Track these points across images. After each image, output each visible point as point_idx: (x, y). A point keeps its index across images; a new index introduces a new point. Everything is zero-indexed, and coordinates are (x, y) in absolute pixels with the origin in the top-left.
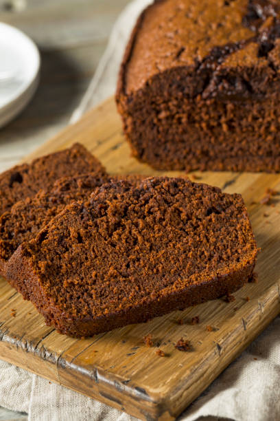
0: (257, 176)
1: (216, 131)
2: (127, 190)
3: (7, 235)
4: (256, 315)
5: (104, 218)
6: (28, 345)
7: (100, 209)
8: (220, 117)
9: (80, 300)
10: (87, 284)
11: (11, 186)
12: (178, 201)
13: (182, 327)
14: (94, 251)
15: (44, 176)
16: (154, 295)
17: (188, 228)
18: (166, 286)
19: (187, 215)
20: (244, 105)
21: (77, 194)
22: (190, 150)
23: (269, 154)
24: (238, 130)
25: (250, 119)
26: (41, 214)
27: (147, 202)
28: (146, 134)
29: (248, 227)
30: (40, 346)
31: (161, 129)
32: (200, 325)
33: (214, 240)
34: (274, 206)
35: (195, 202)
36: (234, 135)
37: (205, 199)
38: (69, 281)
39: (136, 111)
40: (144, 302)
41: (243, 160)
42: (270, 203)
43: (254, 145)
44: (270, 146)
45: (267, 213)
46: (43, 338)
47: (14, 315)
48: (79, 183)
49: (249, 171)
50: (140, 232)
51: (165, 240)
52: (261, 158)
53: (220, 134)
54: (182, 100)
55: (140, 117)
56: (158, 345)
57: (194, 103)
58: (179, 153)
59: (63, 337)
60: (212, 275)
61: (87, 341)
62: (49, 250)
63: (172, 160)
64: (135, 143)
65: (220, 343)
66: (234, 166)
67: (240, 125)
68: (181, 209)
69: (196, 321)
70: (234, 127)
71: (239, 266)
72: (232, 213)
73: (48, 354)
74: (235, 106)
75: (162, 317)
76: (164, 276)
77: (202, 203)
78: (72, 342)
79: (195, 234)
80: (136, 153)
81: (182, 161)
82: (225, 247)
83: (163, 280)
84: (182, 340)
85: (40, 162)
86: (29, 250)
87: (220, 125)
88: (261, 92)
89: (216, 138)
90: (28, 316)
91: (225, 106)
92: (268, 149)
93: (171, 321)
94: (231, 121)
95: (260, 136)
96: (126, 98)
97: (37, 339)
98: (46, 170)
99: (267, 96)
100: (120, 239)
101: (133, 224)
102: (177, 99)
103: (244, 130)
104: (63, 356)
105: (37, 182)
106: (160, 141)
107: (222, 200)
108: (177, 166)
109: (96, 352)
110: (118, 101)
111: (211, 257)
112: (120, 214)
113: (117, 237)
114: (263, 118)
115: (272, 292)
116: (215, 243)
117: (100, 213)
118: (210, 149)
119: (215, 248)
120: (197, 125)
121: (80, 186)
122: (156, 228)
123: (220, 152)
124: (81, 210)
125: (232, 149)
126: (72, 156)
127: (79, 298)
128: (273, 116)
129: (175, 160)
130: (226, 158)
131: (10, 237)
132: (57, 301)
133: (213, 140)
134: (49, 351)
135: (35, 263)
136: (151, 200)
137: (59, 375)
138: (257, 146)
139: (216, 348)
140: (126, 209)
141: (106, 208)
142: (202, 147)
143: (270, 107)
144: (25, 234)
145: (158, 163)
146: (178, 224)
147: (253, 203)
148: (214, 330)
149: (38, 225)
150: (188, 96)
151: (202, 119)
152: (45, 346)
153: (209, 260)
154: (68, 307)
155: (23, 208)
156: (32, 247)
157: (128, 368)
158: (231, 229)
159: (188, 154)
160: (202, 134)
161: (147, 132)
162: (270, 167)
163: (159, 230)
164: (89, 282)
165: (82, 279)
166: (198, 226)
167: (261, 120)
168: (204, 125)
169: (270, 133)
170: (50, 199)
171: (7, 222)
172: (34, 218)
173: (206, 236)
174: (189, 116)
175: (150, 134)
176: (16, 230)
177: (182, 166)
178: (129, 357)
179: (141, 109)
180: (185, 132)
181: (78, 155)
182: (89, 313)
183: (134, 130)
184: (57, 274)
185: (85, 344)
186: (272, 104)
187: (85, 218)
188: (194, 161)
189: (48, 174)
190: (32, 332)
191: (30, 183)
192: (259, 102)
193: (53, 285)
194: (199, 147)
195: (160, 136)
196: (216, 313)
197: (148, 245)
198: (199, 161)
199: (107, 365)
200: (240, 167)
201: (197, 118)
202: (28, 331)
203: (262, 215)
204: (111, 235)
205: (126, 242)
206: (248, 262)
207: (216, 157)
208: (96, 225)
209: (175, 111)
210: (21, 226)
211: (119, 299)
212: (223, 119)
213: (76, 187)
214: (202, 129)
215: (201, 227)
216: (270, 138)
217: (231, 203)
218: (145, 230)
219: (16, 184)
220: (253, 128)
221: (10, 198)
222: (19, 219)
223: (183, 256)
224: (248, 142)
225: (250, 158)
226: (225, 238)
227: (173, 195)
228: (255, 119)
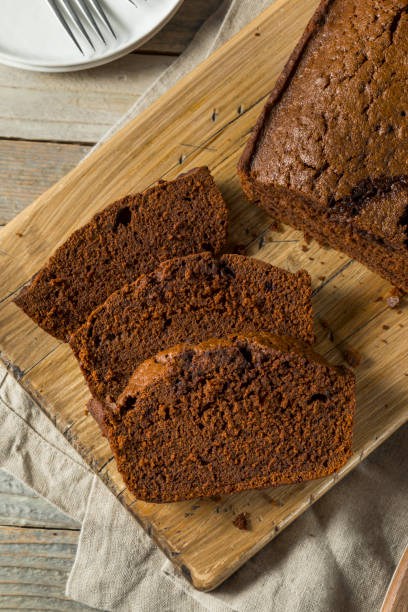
2: (232, 360)
9: (153, 481)
10: (164, 465)
12: (283, 383)
14: (179, 431)
15: (155, 219)
17: (285, 417)
19: (288, 402)
27: (249, 382)
29: (349, 423)
30: (104, 471)
33: (309, 434)
38: (146, 460)
46: (110, 460)
50: (232, 416)
51: (255, 428)
60: (293, 478)
68: (284, 394)
72: (339, 401)
73: (110, 484)
76: (244, 467)
77: (309, 388)
79: (290, 424)
82: (318, 444)
83: (242, 473)
85: (155, 195)
98: (160, 208)
100: (208, 422)
101: (228, 405)
104: (124, 494)
107: (332, 385)
113: (206, 418)
116: (309, 438)
117: (197, 386)
119: (306, 444)
122: (250, 415)
124: (177, 382)
126: (194, 188)
127: (152, 479)
131: (97, 344)
132: (129, 479)
134: (112, 480)
135: (115, 435)
136: (254, 381)
140: (226, 387)
146: (276, 411)
148: (279, 504)
152: (109, 474)
153: (297, 455)
155: (117, 303)
157: (182, 534)
158: (331, 422)
163: (253, 417)
164: (166, 463)
165: (159, 458)
166: (296, 415)
171: (97, 322)
173: (301, 429)
178: (187, 519)
182: (158, 496)
184: (136, 449)
190: (100, 447)
191: (137, 228)
197: (237, 431)
203: (382, 325)
204: (201, 414)
205: (215, 425)
208: (189, 401)
210: (111, 329)
213: (182, 276)
215: (299, 416)
217: (341, 389)
218: (238, 415)
219: (121, 229)
222: (111, 319)
223: (271, 448)
226: (320, 433)
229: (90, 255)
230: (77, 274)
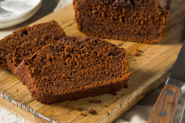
0: (133, 43)
1: (116, 21)
2: (74, 41)
3: (18, 56)
4: (126, 102)
5: (63, 52)
6: (22, 105)
7: (61, 48)
8: (119, 15)
9: (48, 87)
11: (22, 35)
12: (96, 48)
13: (93, 104)
14: (56, 66)
15: (37, 33)
16: (81, 88)
17: (100, 61)
18: (87, 85)
19: (100, 55)
20: (130, 11)
21: (52, 41)
22: (104, 29)
23: (139, 34)
24: (126, 22)
25: (132, 17)
26: (34, 48)
27: (82, 47)
28: (85, 20)
29: (126, 63)
30: (28, 106)
31: (92, 18)
32: (101, 104)
33: (111, 67)
34: (139, 57)
35: (104, 50)
36: (125, 24)
37: (109, 49)
38: (44, 78)
39: (82, 8)
40: (77, 91)
41: (127, 36)
42: (137, 55)
43: (133, 29)
44: (140, 30)
45: (136, 59)
46: (30, 103)
47: (17, 92)
48: (53, 37)
49: (129, 41)
50: (78, 60)
51: (89, 65)
52: (135, 35)
53: (118, 23)
54: (103, 6)
55: (83, 11)
56: (81, 111)
57: (108, 7)
58: (99, 30)
59: (39, 103)
60: (108, 82)
61: (49, 106)
62: (37, 63)
63: (95, 32)
64: (80, 23)
65: (109, 113)
66: (123, 38)
67: (127, 19)
68: (97, 52)
69: (99, 102)
70: (124, 20)
71: (121, 79)
72: (120, 56)
73: (31, 110)
74: (126, 11)
75: (84, 99)
76: (87, 80)
77: (107, 50)
78: (42, 105)
79: (103, 64)
80: (79, 28)
81: (100, 33)
82: (116, 71)
83: (86, 82)
84: (92, 109)
85: (36, 27)
86: (27, 62)
87: (118, 19)
88: (138, 6)
89: (116, 24)
90: (24, 93)
91: (121, 10)
92: (139, 32)
93: (88, 101)
94: (124, 17)
95: (136, 25)
96: (78, 2)
97: (27, 102)
98: (39, 30)
99: (141, 8)
100: (69, 62)
101: (75, 56)
102: (100, 5)
103: (129, 22)
104: (38, 111)
105: (34, 35)
106: (91, 23)
107: (116, 50)
108: (97, 36)
109: (53, 111)
110: (74, 3)
111: (109, 74)
112: (70, 51)
113: (67, 61)
114: (138, 18)
115: (135, 93)
116: (111, 68)
117: (61, 50)
118: (113, 29)
119: (111, 71)
120: (108, 18)
121: (53, 38)
122: (85, 59)
123: (117, 31)
124: (53, 48)
125: (123, 30)
126: (51, 25)
127: (48, 86)
128: (142, 17)
129: (97, 33)
130: (120, 34)
131: (19, 57)
132: (38, 86)
133: (114, 25)
134: (31, 108)
135: (30, 68)
136: (84, 46)
137: (35, 120)
138: (134, 30)
139: (107, 114)
140: (73, 49)
141: (64, 48)
142: (110, 28)
143: (141, 13)
144: (26, 56)
145: (89, 33)
146: (96, 58)
147: (130, 55)
148: (107, 107)
149: (33, 53)
150: (106, 4)
151: (111, 15)
152: (30, 106)
153: (108, 75)
154: (42, 89)
155: (26, 45)
156: (29, 61)
157: (67, 119)
158: (119, 63)
159: (103, 30)
160: (110, 22)
161: (86, 19)
162: (139, 40)
163: (87, 60)
164: (53, 79)
165: (50, 78)
166: (105, 60)
167: (137, 18)
168: (111, 18)
169: (141, 25)
170: (39, 42)
171: (19, 50)
172: (31, 50)
173: (108, 65)
174: (105, 13)
175: (87, 20)
176: (22, 54)
177: (99, 36)
178: (68, 114)
179: (84, 8)
180: (102, 20)
181: (54, 25)
182: (52, 93)
183: (80, 17)
184: (39, 74)
185: (48, 107)
186: (143, 11)
187: (54, 51)
188: (105, 34)
189: (39, 32)
190: (25, 100)
191: (30, 35)
192: (137, 10)
193: (36, 79)
194: (108, 28)
195: (91, 21)
196: (109, 100)
197: (81, 66)
198: (107, 34)
199: (57, 117)
200: (125, 39)
201: (109, 14)
202: (23, 99)
203: (133, 60)
204: (65, 60)
205: (72, 63)
206: (125, 78)
207: (115, 33)
208: (59, 55)
209: (99, 10)
210: (25, 52)
211: (65, 88)
212: (120, 16)
213: (51, 39)
214: (110, 19)
215: (106, 61)
216: (140, 27)
217: (120, 52)
218: (80, 59)
219: (24, 35)
220: (133, 22)
221: (21, 41)
222: (25, 49)
223: (97, 72)
224: (130, 28)
225: (130, 35)
226: (116, 67)
227: (94, 46)
228: (134, 17)
229: (13, 42)
230: (8, 47)
